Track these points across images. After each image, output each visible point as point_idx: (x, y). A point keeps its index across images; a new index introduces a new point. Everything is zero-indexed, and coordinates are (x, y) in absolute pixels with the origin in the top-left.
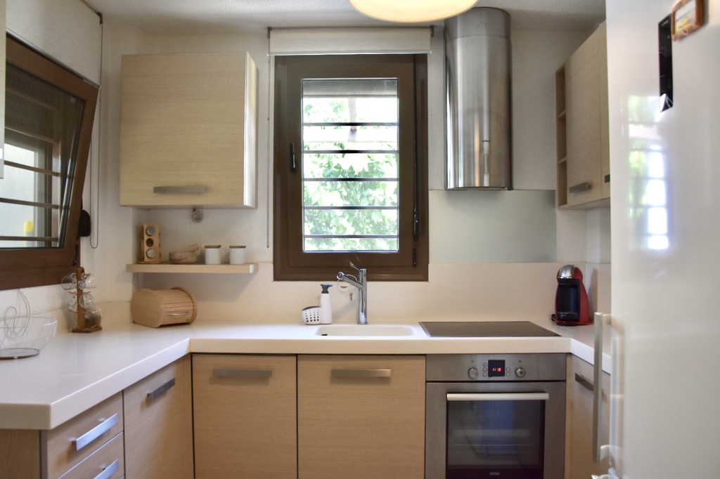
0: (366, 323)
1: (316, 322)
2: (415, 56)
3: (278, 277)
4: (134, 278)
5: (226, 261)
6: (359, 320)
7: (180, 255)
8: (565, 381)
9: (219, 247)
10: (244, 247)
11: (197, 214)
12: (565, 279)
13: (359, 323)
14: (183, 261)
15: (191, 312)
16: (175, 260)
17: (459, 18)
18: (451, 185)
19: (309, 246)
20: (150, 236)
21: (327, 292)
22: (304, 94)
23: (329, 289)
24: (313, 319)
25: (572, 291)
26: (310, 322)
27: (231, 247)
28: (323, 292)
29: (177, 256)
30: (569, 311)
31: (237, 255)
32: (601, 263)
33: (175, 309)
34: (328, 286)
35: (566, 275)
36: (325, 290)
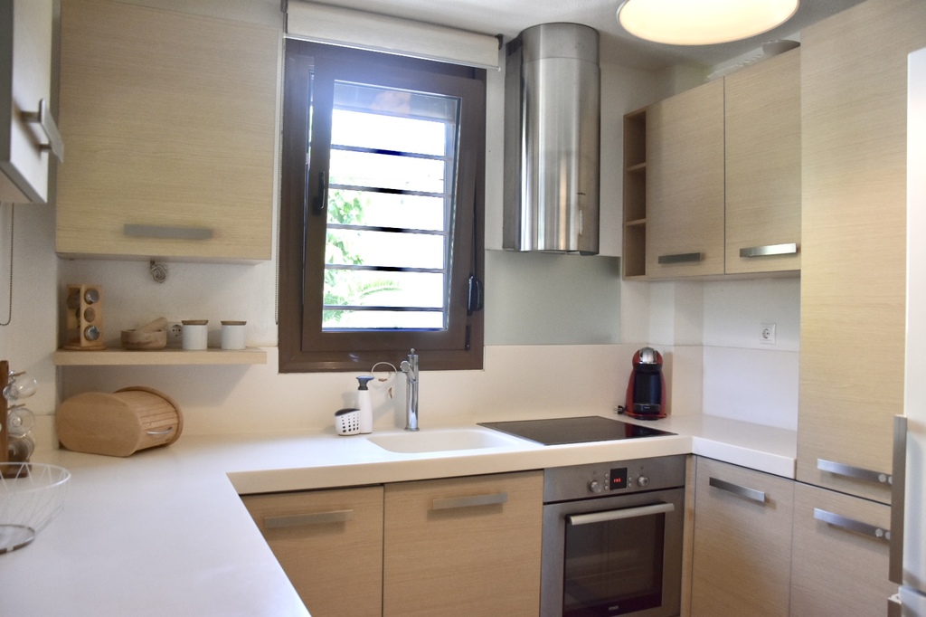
0: (417, 429)
1: (356, 432)
2: (473, 69)
3: (285, 367)
4: (57, 374)
5: (215, 344)
6: (408, 424)
7: (146, 335)
8: (683, 487)
9: (205, 323)
10: (244, 323)
11: (157, 270)
12: (646, 365)
13: (407, 428)
14: (151, 345)
15: (174, 428)
16: (139, 343)
17: (542, 30)
18: (526, 245)
19: (330, 322)
20: (90, 303)
21: (366, 389)
22: (335, 103)
23: (368, 384)
24: (352, 428)
25: (653, 377)
26: (347, 433)
27: (224, 323)
28: (360, 388)
29: (143, 336)
30: (649, 402)
31: (235, 336)
32: (675, 345)
33: (153, 425)
34: (367, 380)
35: (647, 359)
36: (363, 385)
